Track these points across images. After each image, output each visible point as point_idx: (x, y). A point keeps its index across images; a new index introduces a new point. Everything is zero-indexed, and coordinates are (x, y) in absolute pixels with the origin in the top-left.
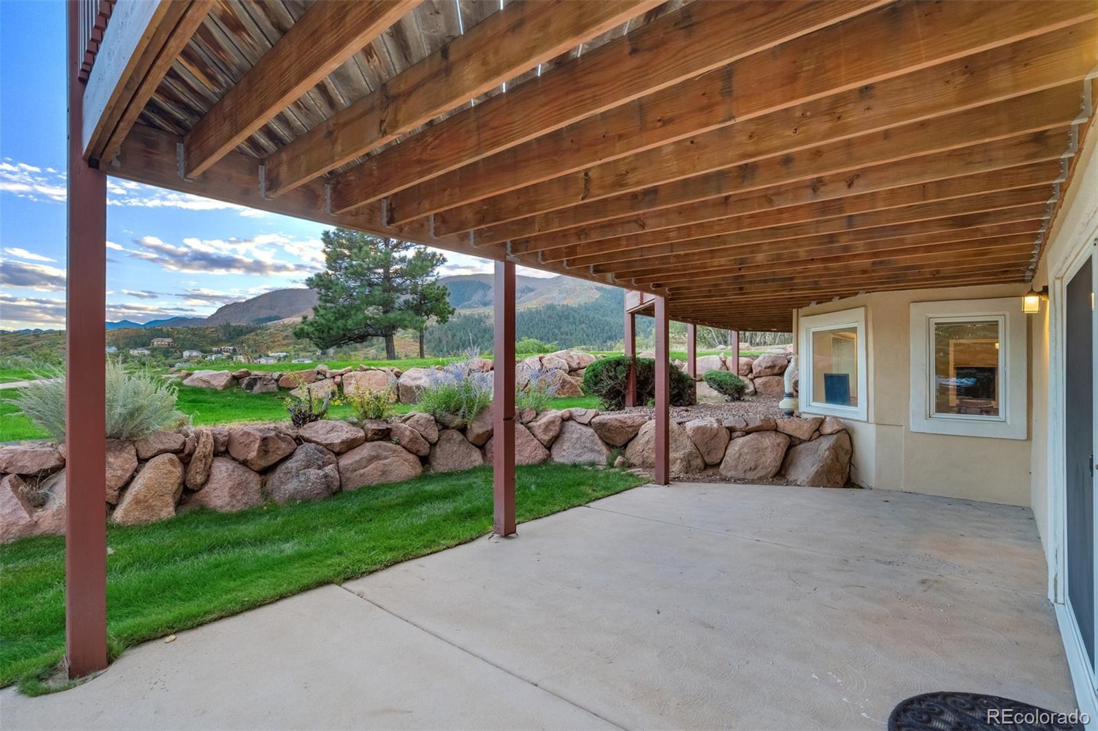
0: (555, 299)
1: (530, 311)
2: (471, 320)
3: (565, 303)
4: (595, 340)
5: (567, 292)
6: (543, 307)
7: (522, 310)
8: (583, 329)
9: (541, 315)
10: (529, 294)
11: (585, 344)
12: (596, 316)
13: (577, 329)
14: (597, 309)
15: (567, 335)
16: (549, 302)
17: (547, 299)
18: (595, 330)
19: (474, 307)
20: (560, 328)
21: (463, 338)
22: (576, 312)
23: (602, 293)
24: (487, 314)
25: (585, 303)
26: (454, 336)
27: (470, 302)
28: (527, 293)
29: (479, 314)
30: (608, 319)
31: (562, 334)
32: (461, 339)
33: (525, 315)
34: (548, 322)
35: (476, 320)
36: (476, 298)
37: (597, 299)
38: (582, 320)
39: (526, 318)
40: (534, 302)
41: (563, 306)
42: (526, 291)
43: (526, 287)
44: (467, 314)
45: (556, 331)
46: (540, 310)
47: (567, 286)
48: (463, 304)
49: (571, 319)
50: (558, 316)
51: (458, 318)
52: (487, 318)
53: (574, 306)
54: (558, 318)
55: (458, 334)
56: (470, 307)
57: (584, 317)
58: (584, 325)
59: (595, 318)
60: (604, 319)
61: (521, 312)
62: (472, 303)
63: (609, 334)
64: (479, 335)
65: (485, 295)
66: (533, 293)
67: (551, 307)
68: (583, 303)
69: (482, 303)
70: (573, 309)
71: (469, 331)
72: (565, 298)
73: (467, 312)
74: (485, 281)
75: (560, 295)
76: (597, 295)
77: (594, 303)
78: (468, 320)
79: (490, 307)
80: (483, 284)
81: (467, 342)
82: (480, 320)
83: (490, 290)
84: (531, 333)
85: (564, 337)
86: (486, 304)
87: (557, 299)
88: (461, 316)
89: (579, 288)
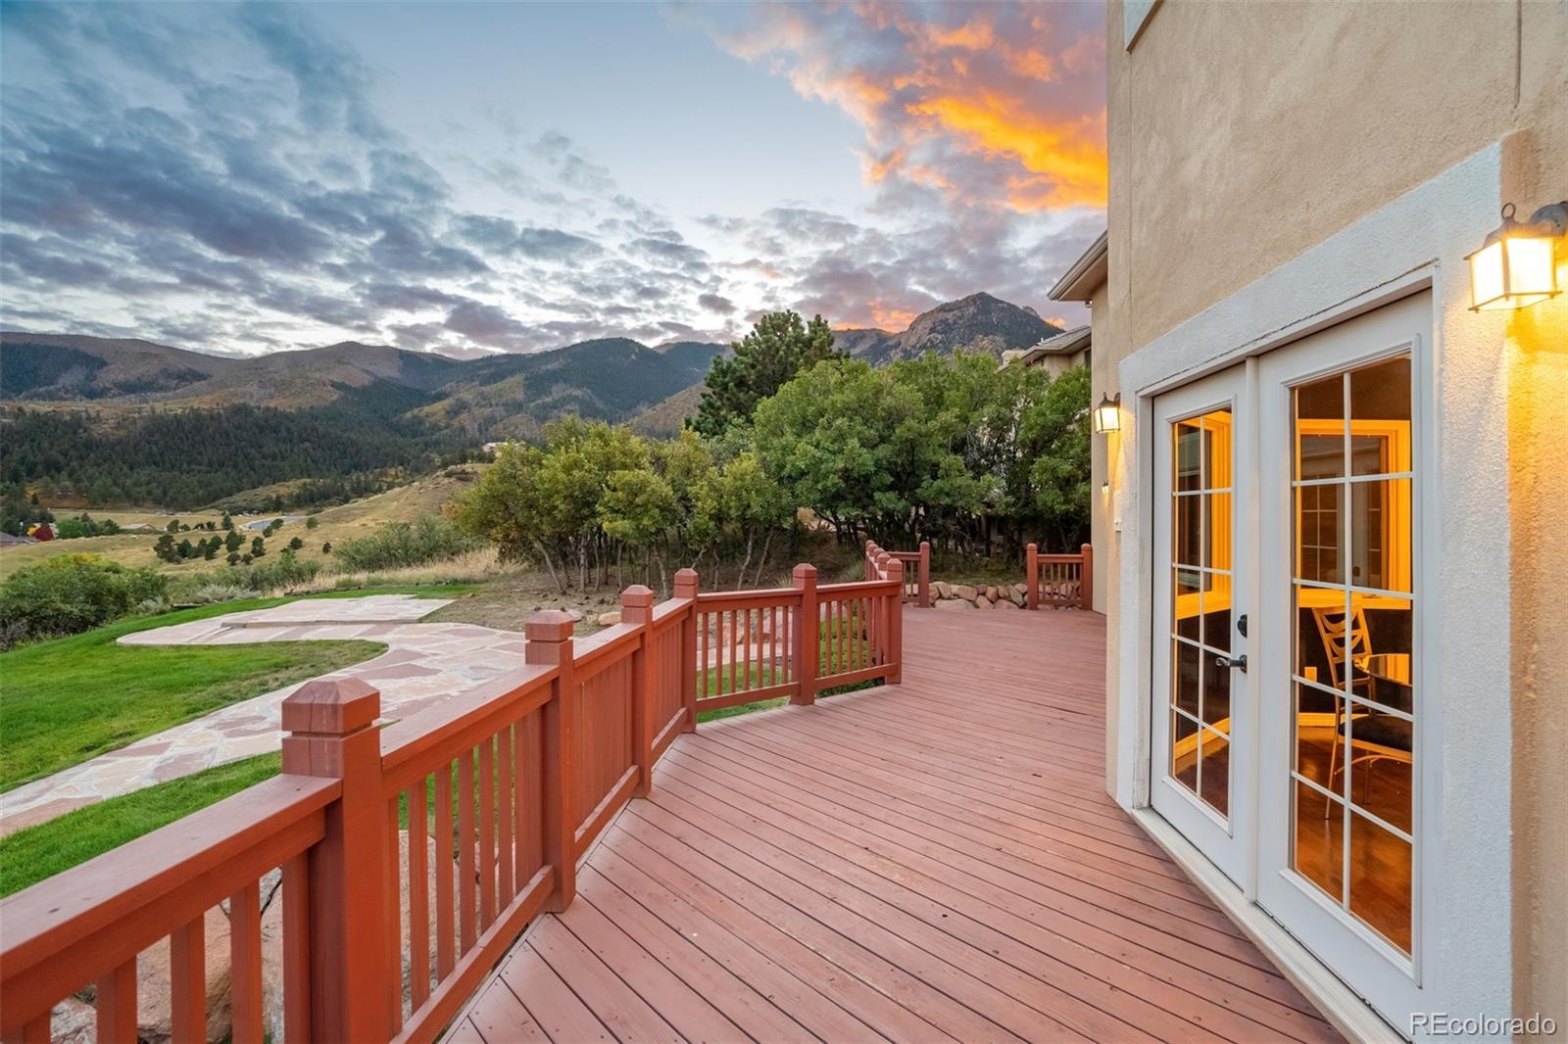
0: (252, 396)
1: (196, 412)
2: (51, 423)
3: (272, 405)
4: (329, 470)
5: (276, 388)
6: (224, 409)
7: (179, 411)
8: (305, 450)
9: (220, 423)
10: (196, 384)
11: (309, 476)
12: (331, 430)
13: (296, 450)
14: (333, 419)
15: (274, 458)
16: (238, 401)
17: (234, 395)
18: (329, 452)
19: (62, 399)
20: (261, 447)
21: (31, 457)
22: (292, 421)
23: (342, 394)
24: (93, 415)
25: (312, 408)
26: (3, 453)
27: (52, 387)
28: (191, 383)
29: (72, 414)
30: (353, 436)
31: (264, 457)
32: (23, 459)
33: (184, 419)
34: (235, 436)
35: (65, 423)
36: (67, 380)
37: (333, 402)
38: (304, 435)
39: (187, 427)
40: (207, 398)
41: (268, 409)
42: (188, 377)
43: (189, 369)
44: (41, 413)
45: (253, 452)
46: (219, 415)
47: (276, 376)
48: (32, 391)
49: (284, 433)
50: (257, 426)
51: (17, 417)
52: (95, 422)
53: (288, 410)
54: (257, 431)
55: (17, 452)
56: (51, 396)
57: (309, 431)
58: (307, 444)
59: (328, 433)
60: (346, 435)
61: (176, 415)
62: (59, 390)
63: (356, 460)
64: (72, 453)
65: (90, 378)
66: (203, 382)
67: (242, 410)
68: (306, 407)
69: (82, 392)
70: (286, 416)
71: (46, 444)
72: (272, 397)
73: (44, 407)
74: (91, 351)
75: (262, 392)
76: (335, 396)
77: (326, 407)
78: (45, 423)
79: (103, 401)
80: (86, 356)
81: (40, 468)
82: (76, 424)
83: (105, 369)
84: (200, 453)
85: (268, 462)
86: (92, 395)
87: (255, 396)
88: (24, 414)
89: (298, 381)
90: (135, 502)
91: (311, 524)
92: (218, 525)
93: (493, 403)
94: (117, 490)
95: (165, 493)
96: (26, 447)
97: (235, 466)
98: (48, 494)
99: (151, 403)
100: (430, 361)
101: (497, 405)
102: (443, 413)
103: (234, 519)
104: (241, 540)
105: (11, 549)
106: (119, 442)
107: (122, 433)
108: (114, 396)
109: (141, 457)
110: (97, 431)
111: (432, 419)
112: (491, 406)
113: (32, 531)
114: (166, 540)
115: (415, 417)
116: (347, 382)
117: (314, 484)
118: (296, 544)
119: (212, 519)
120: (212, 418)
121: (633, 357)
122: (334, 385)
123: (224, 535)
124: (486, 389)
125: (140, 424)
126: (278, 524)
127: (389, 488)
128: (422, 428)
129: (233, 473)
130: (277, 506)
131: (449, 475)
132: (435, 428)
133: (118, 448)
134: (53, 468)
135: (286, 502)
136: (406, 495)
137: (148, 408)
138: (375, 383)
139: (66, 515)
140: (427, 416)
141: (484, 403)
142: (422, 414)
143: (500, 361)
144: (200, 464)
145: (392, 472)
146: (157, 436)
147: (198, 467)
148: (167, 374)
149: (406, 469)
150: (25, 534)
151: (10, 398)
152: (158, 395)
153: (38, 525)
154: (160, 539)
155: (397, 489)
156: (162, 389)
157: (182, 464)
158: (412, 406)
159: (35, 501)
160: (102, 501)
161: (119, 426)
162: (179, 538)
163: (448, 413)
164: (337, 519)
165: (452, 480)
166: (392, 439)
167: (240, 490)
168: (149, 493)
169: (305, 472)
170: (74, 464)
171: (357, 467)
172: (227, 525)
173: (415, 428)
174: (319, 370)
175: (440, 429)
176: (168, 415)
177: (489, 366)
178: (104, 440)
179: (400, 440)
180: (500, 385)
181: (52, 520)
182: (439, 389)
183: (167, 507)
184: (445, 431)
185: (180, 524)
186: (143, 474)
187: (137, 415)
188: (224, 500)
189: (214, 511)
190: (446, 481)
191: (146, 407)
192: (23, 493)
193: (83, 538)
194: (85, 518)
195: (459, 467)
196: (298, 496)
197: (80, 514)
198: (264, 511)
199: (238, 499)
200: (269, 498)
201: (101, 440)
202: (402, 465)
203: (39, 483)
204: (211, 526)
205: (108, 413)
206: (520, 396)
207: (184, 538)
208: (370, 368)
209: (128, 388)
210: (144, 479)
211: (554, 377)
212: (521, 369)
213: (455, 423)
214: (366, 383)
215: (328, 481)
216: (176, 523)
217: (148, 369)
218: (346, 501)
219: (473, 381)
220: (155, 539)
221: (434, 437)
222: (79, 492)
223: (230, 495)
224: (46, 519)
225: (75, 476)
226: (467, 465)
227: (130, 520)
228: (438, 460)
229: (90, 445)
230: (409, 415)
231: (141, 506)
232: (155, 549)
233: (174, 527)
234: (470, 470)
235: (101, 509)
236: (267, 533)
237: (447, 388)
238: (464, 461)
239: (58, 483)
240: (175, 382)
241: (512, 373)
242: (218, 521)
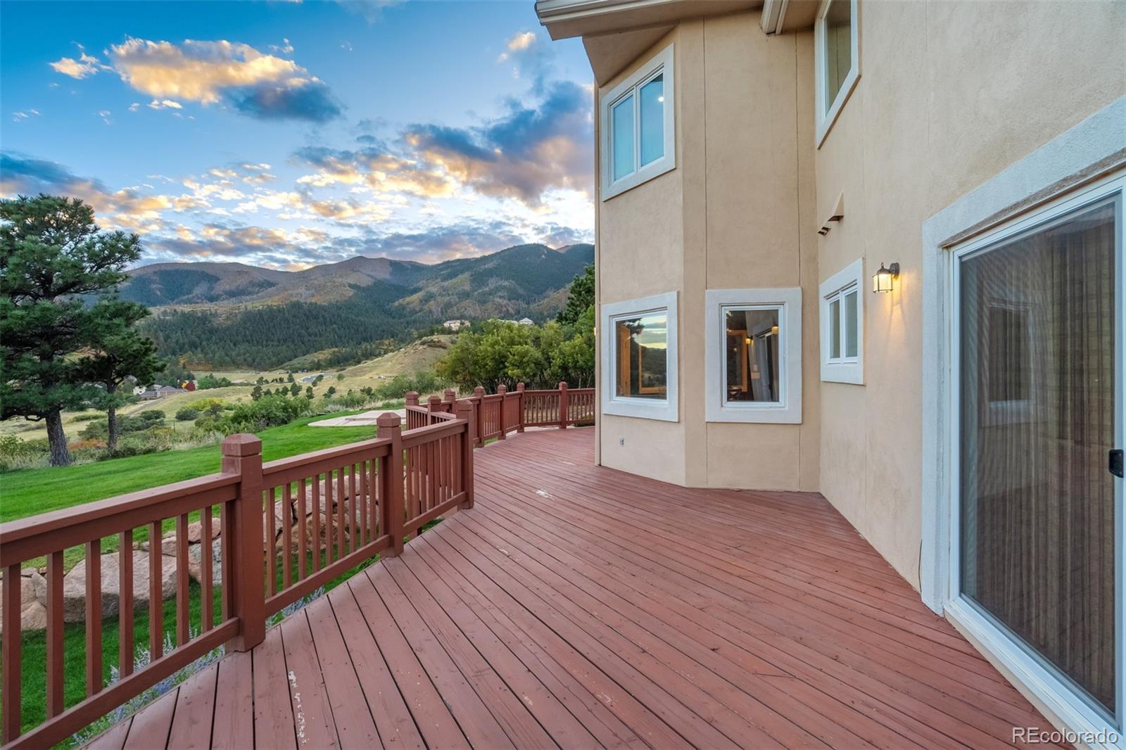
0: (301, 296)
1: (270, 307)
2: (191, 318)
3: (313, 301)
4: (348, 342)
5: (316, 290)
6: (286, 305)
7: (261, 308)
8: (334, 329)
9: (284, 314)
10: (269, 289)
11: (336, 347)
12: (349, 316)
13: (328, 330)
14: (350, 308)
15: (316, 335)
16: (294, 299)
17: (292, 295)
18: (348, 331)
19: (196, 303)
20: (308, 329)
21: (181, 341)
22: (325, 311)
23: (355, 291)
24: (214, 312)
25: (337, 302)
26: (167, 338)
27: (191, 296)
28: (267, 289)
29: (203, 312)
30: (362, 319)
31: (310, 335)
32: (177, 341)
33: (264, 313)
34: (293, 322)
35: (198, 318)
36: (199, 290)
37: (350, 297)
38: (333, 320)
39: (265, 318)
40: (276, 298)
41: (311, 304)
42: (265, 285)
43: (265, 280)
44: (186, 312)
45: (303, 332)
46: (283, 309)
47: (315, 282)
48: (180, 299)
49: (321, 319)
50: (305, 315)
51: (173, 315)
52: (214, 317)
53: (323, 304)
54: (305, 318)
55: (174, 337)
56: (190, 302)
57: (336, 316)
58: (335, 326)
59: (347, 318)
60: (358, 319)
61: (259, 310)
62: (193, 297)
63: (364, 335)
64: (203, 336)
65: (211, 288)
66: (274, 288)
67: (297, 306)
68: (333, 301)
69: (206, 298)
70: (323, 308)
71: (189, 332)
72: (313, 296)
73: (186, 308)
74: (211, 272)
75: (308, 292)
76: (351, 293)
77: (346, 301)
78: (188, 318)
79: (217, 303)
80: (207, 275)
81: (186, 346)
82: (205, 319)
83: (218, 283)
84: (273, 334)
85: (312, 338)
86: (212, 299)
87: (303, 295)
88: (177, 313)
89: (329, 284)
90: (236, 365)
91: (340, 378)
92: (286, 380)
93: (450, 292)
94: (228, 359)
95: (254, 360)
96: (179, 333)
97: (293, 342)
98: (190, 362)
99: (244, 303)
100: (409, 267)
101: (453, 294)
102: (418, 301)
103: (295, 375)
104: (300, 388)
105: (176, 396)
106: (228, 328)
107: (229, 322)
108: (224, 299)
109: (240, 338)
110: (216, 322)
111: (411, 306)
112: (449, 295)
113: (184, 385)
114: (258, 390)
115: (401, 305)
116: (358, 284)
117: (339, 352)
118: (332, 391)
119: (282, 376)
120: (279, 311)
121: (543, 256)
122: (350, 286)
123: (289, 386)
124: (446, 284)
125: (239, 317)
126: (320, 378)
127: (385, 353)
128: (405, 312)
129: (292, 346)
130: (317, 366)
131: (423, 344)
132: (414, 312)
133: (227, 332)
134: (194, 346)
135: (323, 364)
136: (396, 357)
137: (243, 307)
138: (375, 283)
139: (200, 375)
140: (408, 304)
141: (444, 293)
142: (405, 303)
143: (454, 264)
144: (273, 341)
145: (387, 342)
146: (249, 324)
147: (272, 343)
148: (253, 284)
149: (395, 340)
150: (181, 387)
151: (169, 304)
152: (248, 297)
153: (187, 382)
154: (254, 389)
155: (391, 354)
156: (250, 293)
157: (263, 341)
158: (398, 298)
159: (184, 367)
160: (222, 365)
161: (228, 318)
162: (264, 388)
163: (421, 301)
164: (355, 374)
165: (425, 346)
166: (386, 320)
167: (296, 357)
168: (245, 360)
169: (334, 345)
170: (204, 343)
171: (365, 340)
172: (291, 379)
173: (401, 313)
174: (341, 276)
175: (416, 313)
176: (255, 310)
177: (447, 268)
178: (220, 327)
179: (391, 320)
180: (454, 280)
181: (194, 379)
182: (415, 285)
183: (255, 368)
184: (419, 314)
185: (264, 379)
186: (242, 348)
187: (237, 311)
188: (287, 363)
189: (282, 371)
190: (421, 347)
191: (242, 306)
192: (178, 362)
193: (212, 389)
194: (211, 377)
195: (429, 338)
196: (330, 360)
197: (208, 374)
198: (311, 370)
199: (296, 362)
200: (313, 362)
201: (218, 328)
202: (393, 337)
203: (186, 356)
204: (281, 380)
205: (222, 310)
206: (467, 287)
207: (267, 388)
208: (372, 274)
209: (232, 294)
210: (242, 351)
211: (490, 273)
212: (468, 269)
213: (426, 307)
214: (370, 284)
215: (348, 349)
216: (262, 378)
217: (241, 282)
218: (359, 362)
219: (437, 278)
220: (251, 389)
221: (413, 318)
222: (207, 361)
223: (290, 360)
224: (191, 378)
225: (205, 351)
226: (434, 337)
227: (236, 377)
228: (415, 334)
229: (213, 331)
230: (396, 304)
231: (241, 368)
232: (252, 395)
233: (261, 380)
234: (436, 340)
235: (219, 371)
236: (314, 384)
237: (420, 284)
238: (432, 334)
239: (196, 356)
240: (257, 289)
241: (462, 272)
242: (285, 377)
